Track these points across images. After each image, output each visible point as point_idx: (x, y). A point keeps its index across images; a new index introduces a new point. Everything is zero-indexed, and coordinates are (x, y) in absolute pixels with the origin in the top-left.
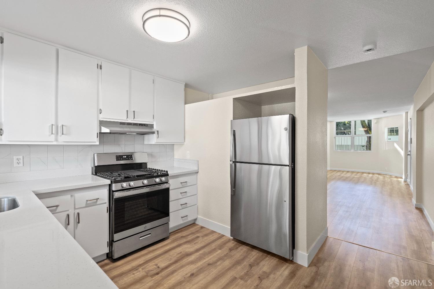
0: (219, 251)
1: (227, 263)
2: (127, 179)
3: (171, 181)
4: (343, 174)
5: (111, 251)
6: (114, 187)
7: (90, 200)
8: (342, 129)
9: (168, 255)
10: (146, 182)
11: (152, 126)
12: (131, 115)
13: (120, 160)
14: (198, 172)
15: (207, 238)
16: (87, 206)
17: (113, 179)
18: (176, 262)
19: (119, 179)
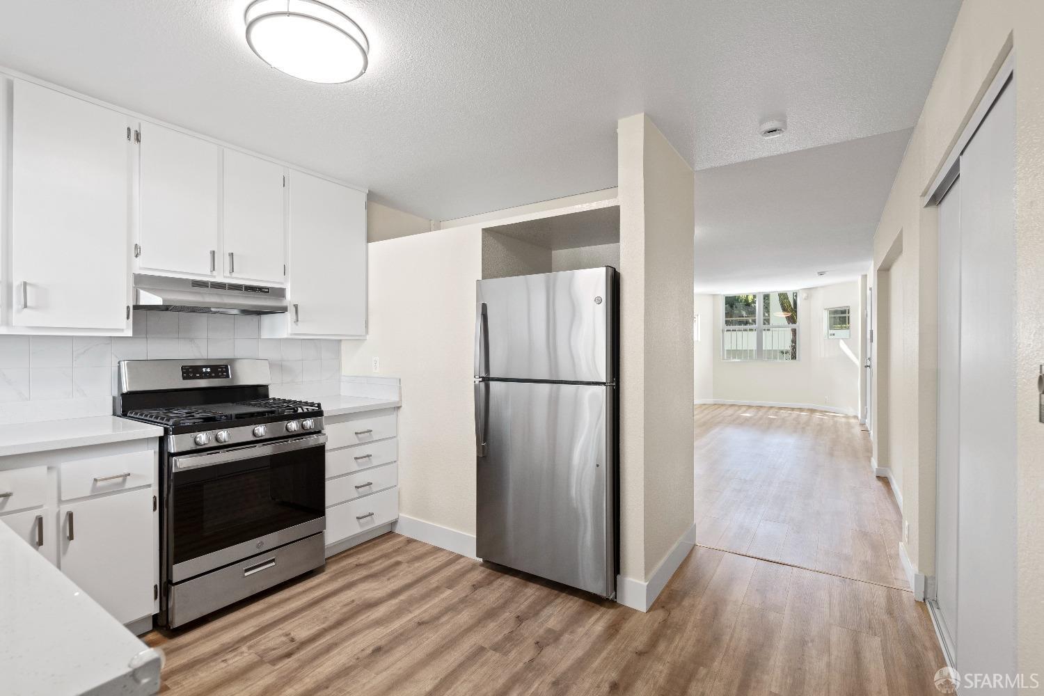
0: (449, 592)
1: (465, 617)
2: (210, 423)
3: (328, 429)
4: (740, 412)
5: (164, 609)
6: (174, 444)
7: (106, 479)
8: (744, 313)
9: (320, 610)
10: (261, 430)
11: (280, 293)
12: (223, 262)
13: (194, 378)
14: (399, 408)
15: (419, 564)
16: (97, 493)
17: (171, 423)
18: (338, 624)
19: (188, 423)
